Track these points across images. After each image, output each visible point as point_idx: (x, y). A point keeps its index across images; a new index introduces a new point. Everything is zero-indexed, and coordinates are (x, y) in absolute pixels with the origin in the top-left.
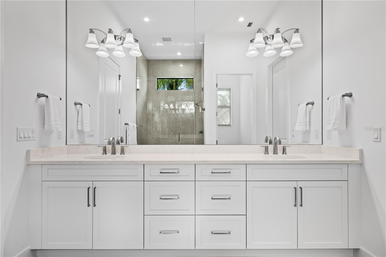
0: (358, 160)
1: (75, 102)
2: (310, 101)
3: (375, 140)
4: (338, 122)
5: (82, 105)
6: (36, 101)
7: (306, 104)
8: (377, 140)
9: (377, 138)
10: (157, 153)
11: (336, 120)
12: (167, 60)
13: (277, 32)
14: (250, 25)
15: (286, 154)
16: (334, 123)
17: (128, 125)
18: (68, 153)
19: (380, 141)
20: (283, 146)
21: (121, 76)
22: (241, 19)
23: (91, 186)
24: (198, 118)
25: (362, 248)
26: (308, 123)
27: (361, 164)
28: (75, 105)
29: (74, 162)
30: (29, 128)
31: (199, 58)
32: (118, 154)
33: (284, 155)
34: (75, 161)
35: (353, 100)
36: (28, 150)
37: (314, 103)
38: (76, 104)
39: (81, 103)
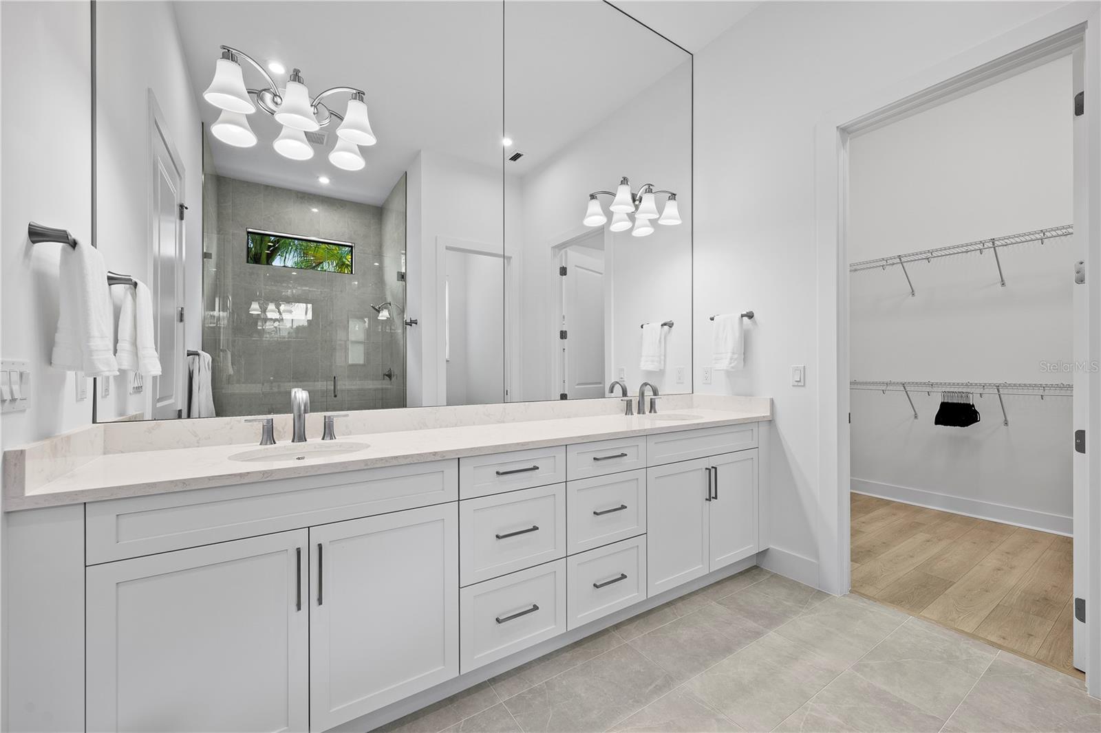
0: (769, 414)
1: (109, 272)
2: (667, 320)
3: (796, 384)
4: (736, 356)
5: (136, 284)
6: (27, 253)
7: (662, 325)
8: (799, 384)
9: (800, 381)
10: (421, 428)
11: (733, 353)
12: (280, 188)
13: (649, 192)
14: (516, 157)
15: (655, 412)
16: (731, 359)
17: (197, 357)
18: (105, 454)
19: (804, 386)
20: (651, 399)
21: (186, 208)
22: (507, 142)
23: (303, 546)
24: (373, 343)
25: (771, 546)
26: (663, 358)
27: (771, 422)
28: (110, 285)
29: (241, 475)
30: (13, 364)
31: (379, 203)
32: (314, 439)
33: (653, 414)
34: (248, 473)
35: (755, 323)
36: (9, 452)
37: (673, 324)
38: (112, 280)
39: (134, 279)
